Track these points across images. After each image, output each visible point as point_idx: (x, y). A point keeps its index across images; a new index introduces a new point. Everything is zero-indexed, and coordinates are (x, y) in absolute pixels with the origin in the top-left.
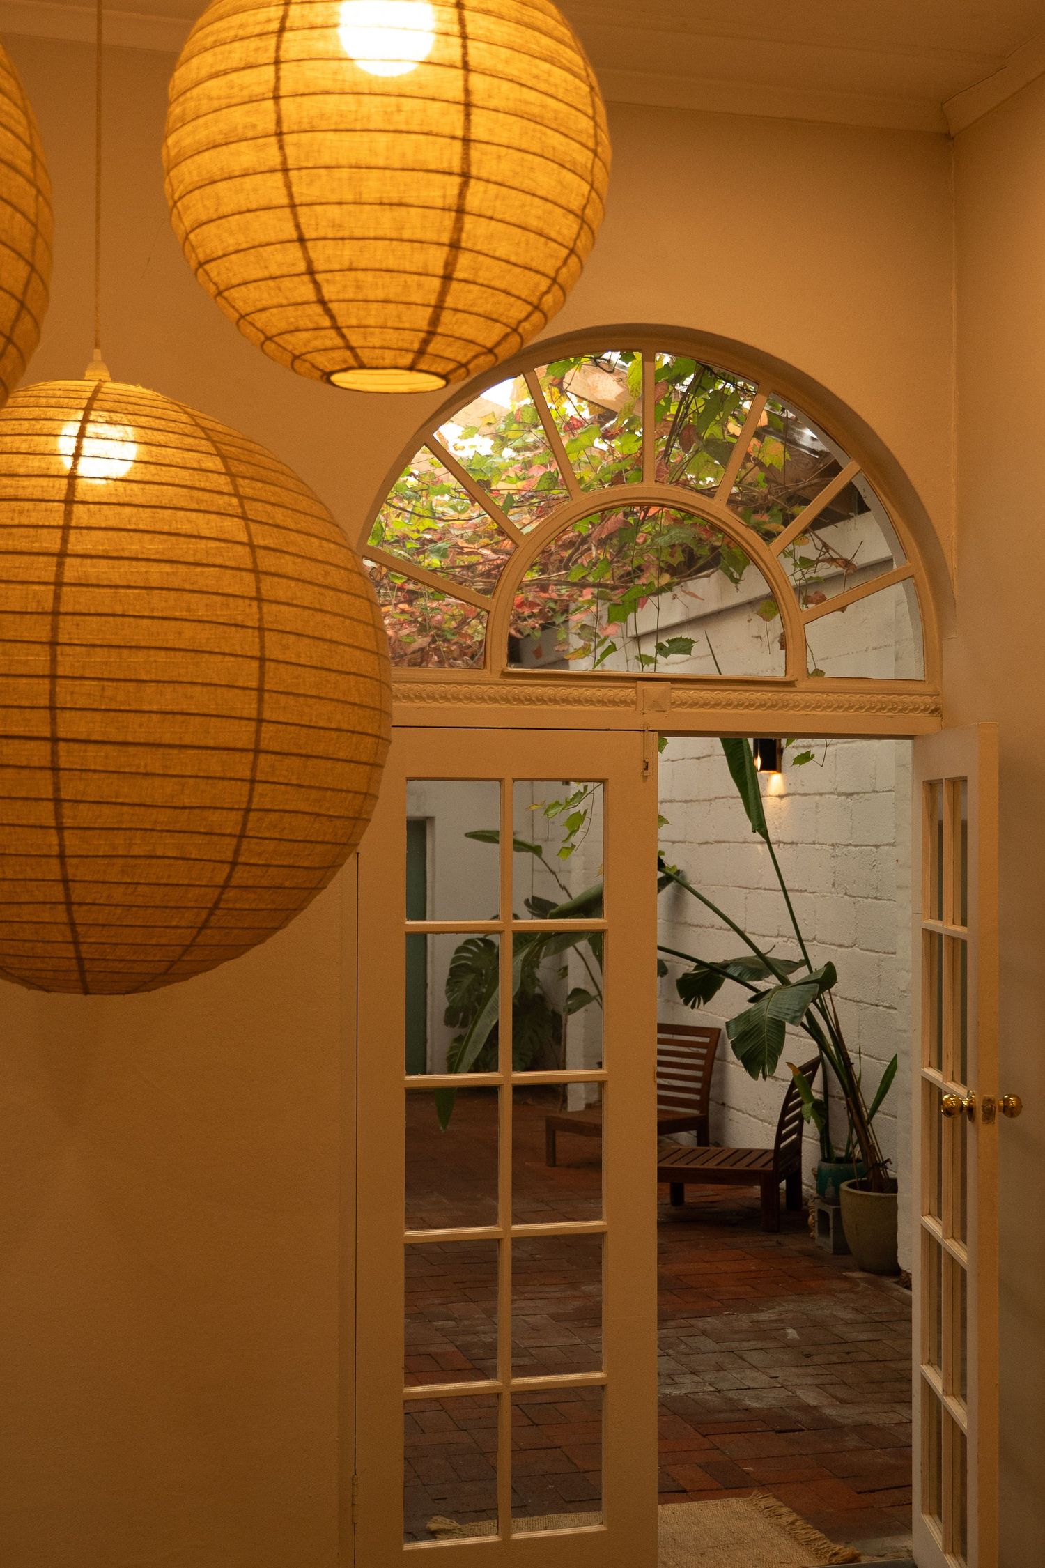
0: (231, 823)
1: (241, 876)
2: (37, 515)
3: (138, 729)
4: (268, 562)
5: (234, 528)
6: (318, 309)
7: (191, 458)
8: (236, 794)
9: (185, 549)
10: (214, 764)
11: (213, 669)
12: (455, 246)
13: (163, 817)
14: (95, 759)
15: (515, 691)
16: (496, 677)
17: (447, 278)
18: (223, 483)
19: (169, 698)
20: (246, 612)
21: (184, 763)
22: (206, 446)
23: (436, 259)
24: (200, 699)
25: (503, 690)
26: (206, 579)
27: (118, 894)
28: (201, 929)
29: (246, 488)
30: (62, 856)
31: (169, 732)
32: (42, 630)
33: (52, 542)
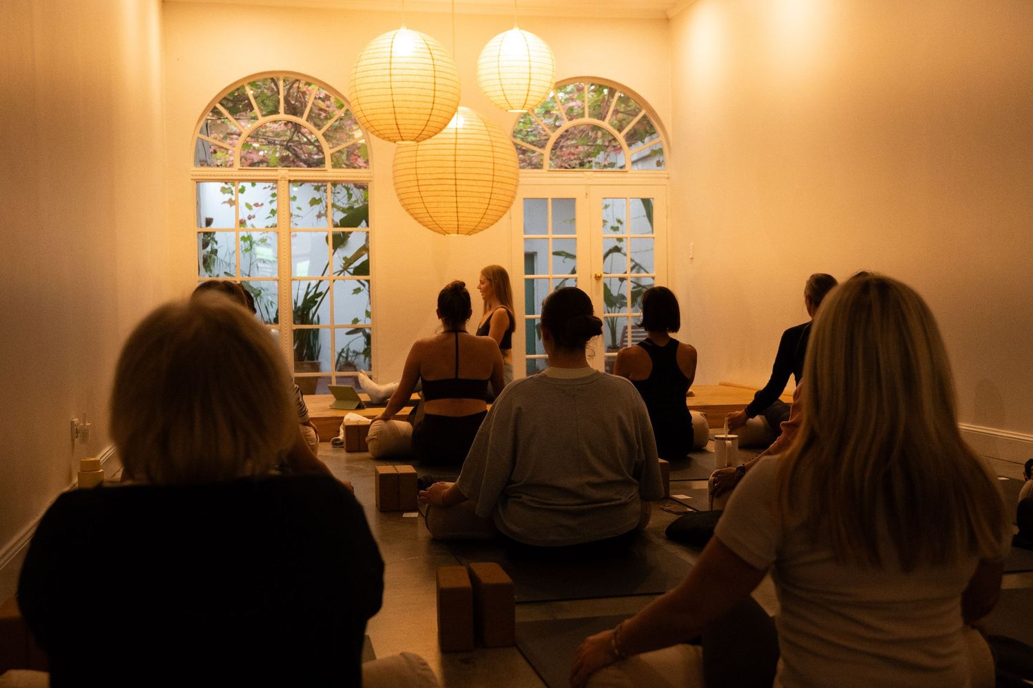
0: (488, 196)
1: (490, 207)
2: (450, 136)
3: (471, 177)
4: (494, 144)
5: (488, 138)
6: (505, 101)
7: (478, 124)
8: (489, 190)
9: (480, 142)
10: (485, 184)
11: (485, 165)
12: (529, 90)
13: (475, 194)
14: (464, 182)
15: (551, 175)
16: (546, 171)
17: (528, 95)
18: (485, 128)
19: (477, 171)
20: (491, 154)
21: (480, 183)
22: (480, 121)
23: (526, 93)
24: (482, 171)
25: (548, 175)
26: (483, 147)
27: (467, 210)
28: (482, 218)
29: (489, 129)
30: (457, 202)
31: (477, 177)
32: (453, 158)
33: (454, 141)
